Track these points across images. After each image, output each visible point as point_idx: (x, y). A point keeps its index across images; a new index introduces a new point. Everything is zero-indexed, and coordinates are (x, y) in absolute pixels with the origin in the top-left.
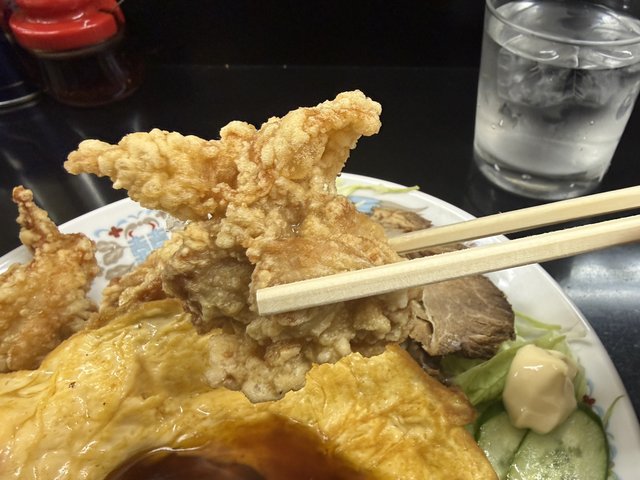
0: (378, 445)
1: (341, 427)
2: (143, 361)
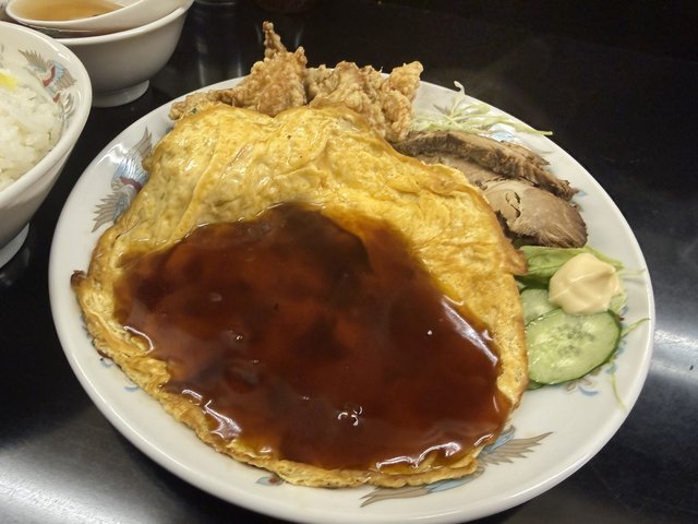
0: (448, 261)
1: (427, 242)
2: (328, 145)
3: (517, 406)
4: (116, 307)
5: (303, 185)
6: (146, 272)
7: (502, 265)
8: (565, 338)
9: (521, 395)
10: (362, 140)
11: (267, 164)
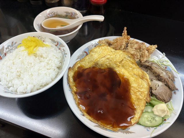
1: (133, 87)
2: (123, 60)
3: (132, 125)
4: (74, 75)
5: (115, 66)
6: (81, 71)
7: (145, 98)
8: (150, 118)
9: (134, 124)
10: (131, 61)
11: (109, 60)
